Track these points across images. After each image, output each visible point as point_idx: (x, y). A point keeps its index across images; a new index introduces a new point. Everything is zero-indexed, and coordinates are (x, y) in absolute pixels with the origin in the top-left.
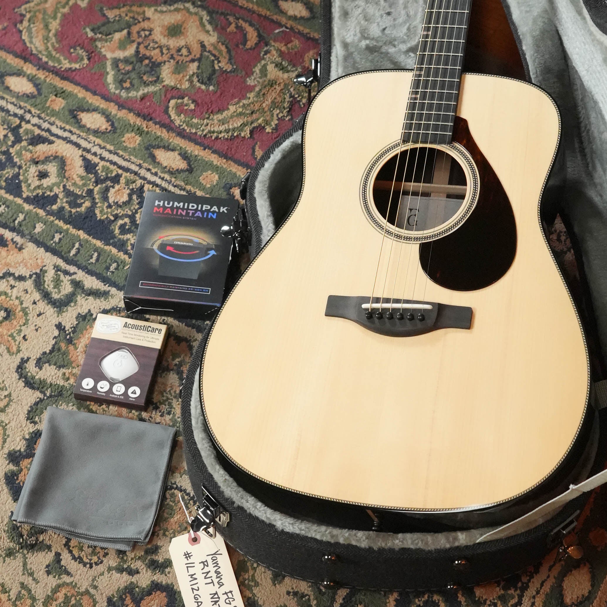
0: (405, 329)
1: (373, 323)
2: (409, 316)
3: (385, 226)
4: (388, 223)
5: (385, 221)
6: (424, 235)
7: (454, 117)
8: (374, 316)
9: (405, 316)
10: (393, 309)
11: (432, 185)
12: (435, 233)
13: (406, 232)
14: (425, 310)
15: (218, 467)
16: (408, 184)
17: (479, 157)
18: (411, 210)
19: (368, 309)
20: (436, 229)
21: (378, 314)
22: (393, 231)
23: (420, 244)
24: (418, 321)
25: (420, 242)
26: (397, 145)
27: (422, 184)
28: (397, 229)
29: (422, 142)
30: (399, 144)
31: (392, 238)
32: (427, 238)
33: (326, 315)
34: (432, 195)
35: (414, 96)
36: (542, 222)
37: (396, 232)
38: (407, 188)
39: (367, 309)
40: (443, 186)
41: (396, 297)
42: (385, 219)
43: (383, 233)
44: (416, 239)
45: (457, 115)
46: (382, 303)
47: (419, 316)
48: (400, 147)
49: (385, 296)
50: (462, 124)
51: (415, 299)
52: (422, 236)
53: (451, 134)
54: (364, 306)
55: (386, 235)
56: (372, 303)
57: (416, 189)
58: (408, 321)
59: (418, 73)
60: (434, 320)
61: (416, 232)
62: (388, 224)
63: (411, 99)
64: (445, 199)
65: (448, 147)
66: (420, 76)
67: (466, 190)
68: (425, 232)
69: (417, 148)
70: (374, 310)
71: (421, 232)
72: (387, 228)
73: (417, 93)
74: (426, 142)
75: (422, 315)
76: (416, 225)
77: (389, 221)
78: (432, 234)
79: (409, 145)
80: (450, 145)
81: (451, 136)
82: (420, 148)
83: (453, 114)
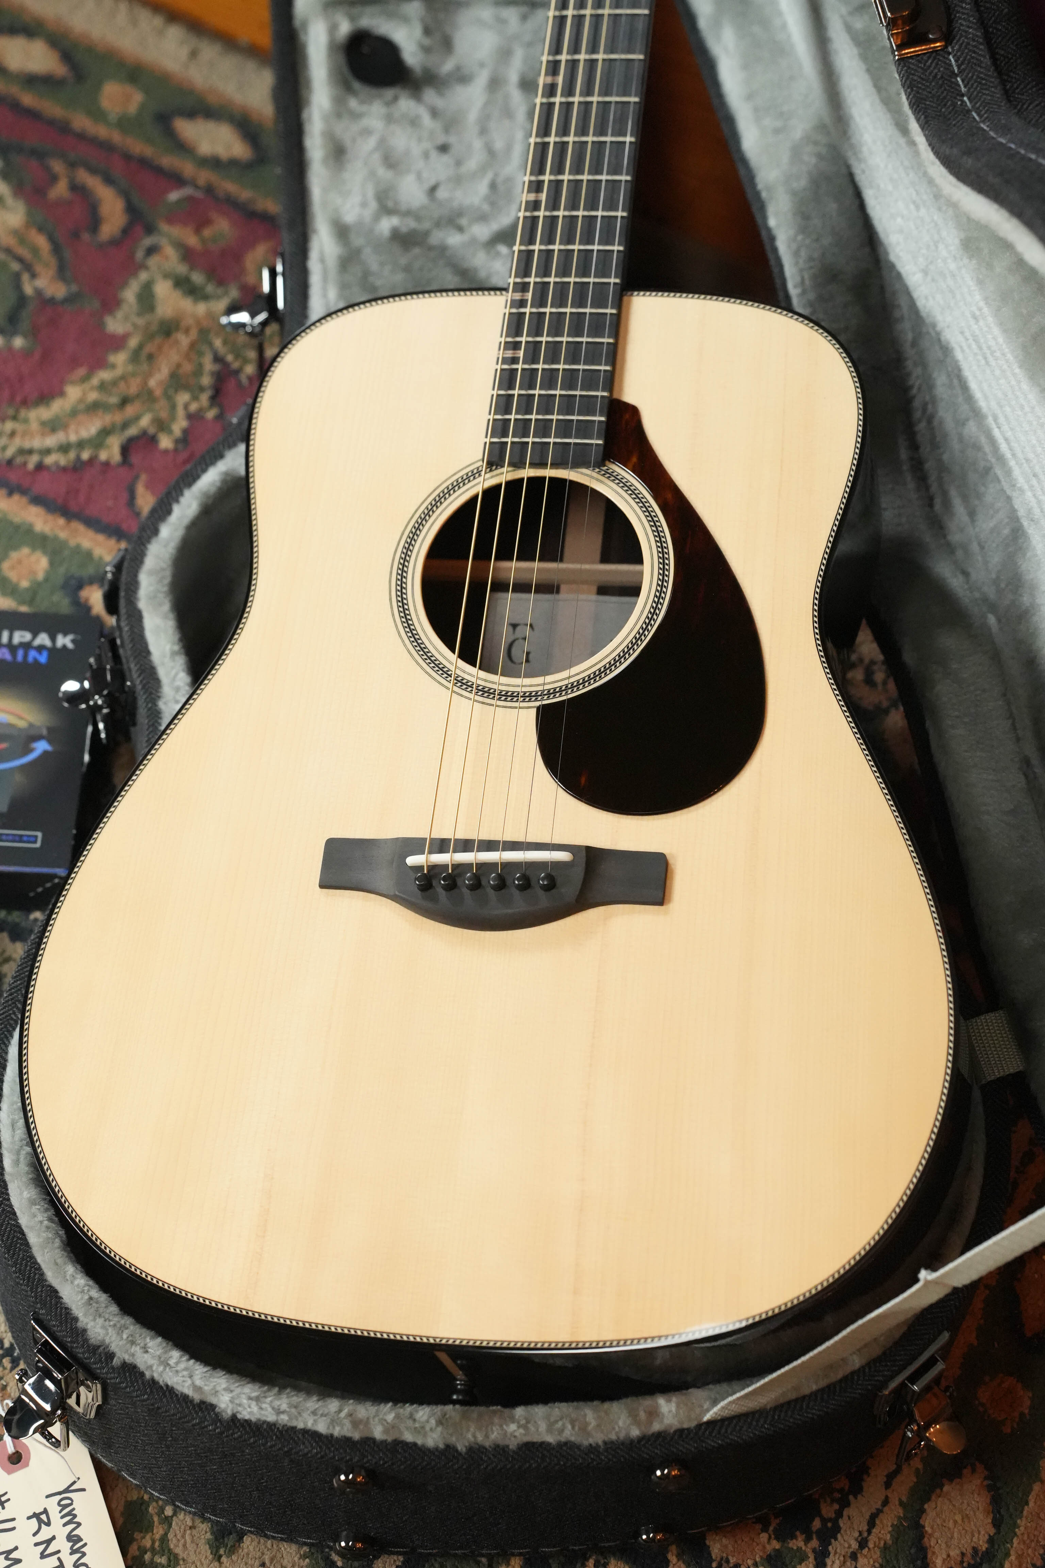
0: (510, 911)
1: (434, 899)
2: (518, 879)
3: (452, 668)
4: (459, 660)
5: (453, 657)
6: (547, 687)
7: (606, 401)
8: (434, 883)
9: (509, 882)
10: (482, 866)
11: (562, 566)
12: (572, 680)
13: (504, 680)
14: (557, 865)
15: (70, 1269)
16: (505, 564)
17: (669, 496)
18: (514, 626)
19: (420, 868)
20: (575, 670)
21: (444, 879)
22: (473, 680)
23: (538, 708)
24: (541, 893)
25: (538, 704)
26: (475, 474)
27: (536, 565)
28: (482, 674)
29: (533, 465)
30: (479, 472)
31: (471, 696)
32: (555, 692)
33: (322, 886)
34: (563, 587)
35: (509, 354)
36: (824, 644)
37: (480, 682)
38: (502, 576)
39: (418, 868)
40: (587, 567)
41: (485, 836)
42: (454, 652)
43: (450, 685)
44: (529, 696)
45: (615, 396)
46: (455, 851)
47: (543, 879)
48: (481, 479)
49: (460, 835)
50: (627, 416)
51: (531, 839)
52: (540, 688)
53: (600, 442)
54: (411, 860)
55: (456, 689)
56: (430, 852)
57: (524, 577)
58: (516, 893)
59: (518, 296)
60: (579, 887)
61: (527, 681)
62: (461, 664)
63: (505, 361)
64: (594, 597)
65: (595, 475)
66: (522, 303)
67: (641, 573)
68: (549, 678)
69: (523, 479)
70: (433, 868)
71: (539, 680)
72: (458, 672)
73: (516, 346)
74: (542, 465)
75: (550, 878)
76: (527, 661)
77: (462, 656)
78: (566, 682)
79: (503, 473)
80: (599, 468)
81: (602, 448)
82: (529, 479)
83: (605, 394)
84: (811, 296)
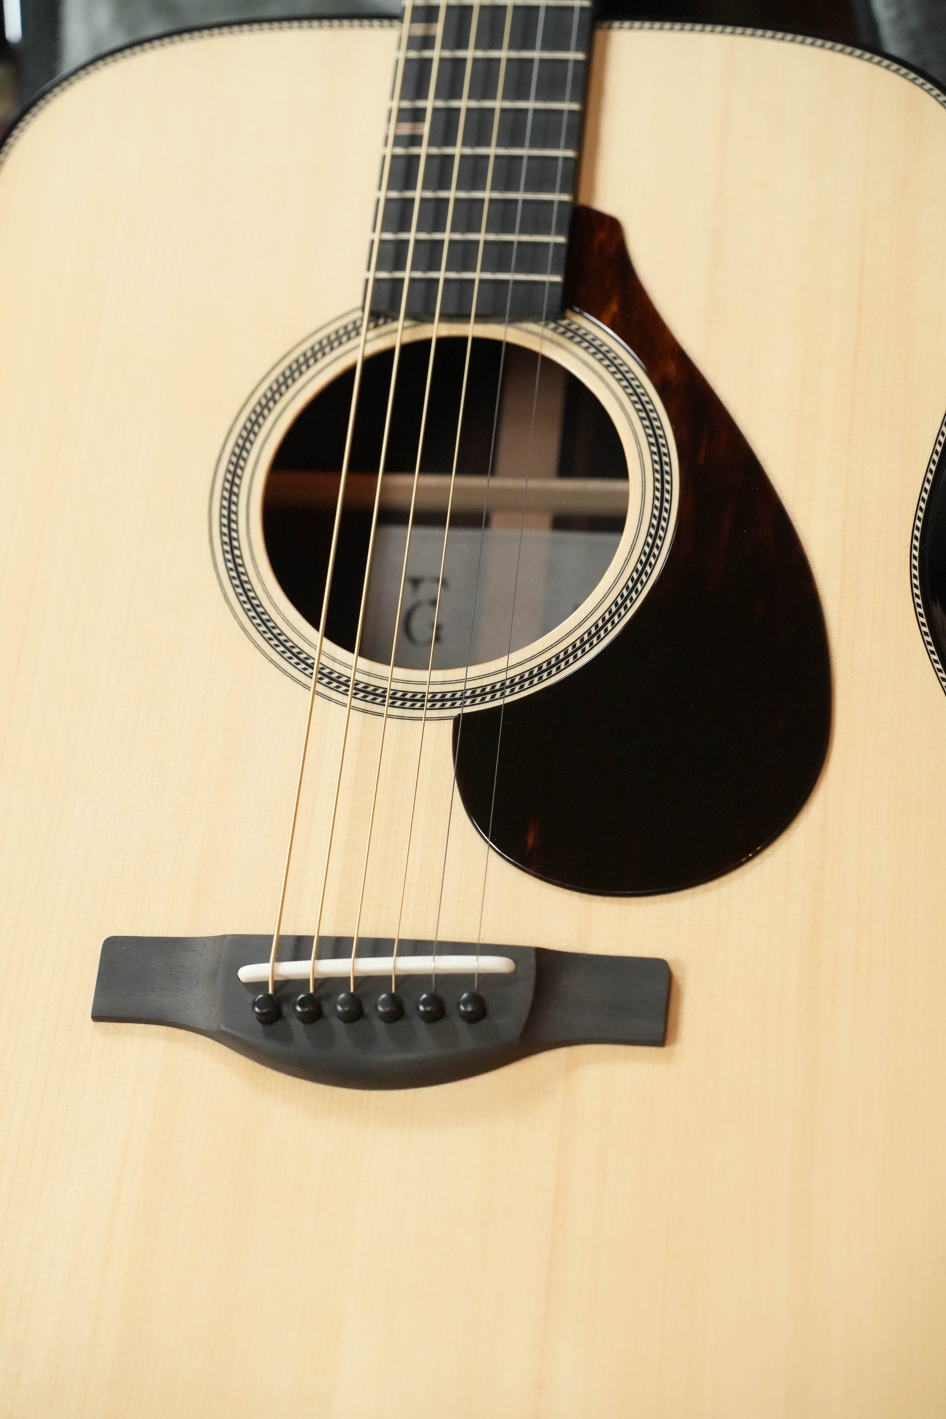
0: (410, 1056)
1: (286, 1037)
2: (425, 1003)
3: (315, 654)
4: (326, 642)
5: (315, 636)
6: (471, 685)
7: (568, 210)
8: (285, 1010)
9: (408, 1007)
10: (364, 981)
11: (496, 482)
12: (511, 673)
13: (400, 673)
14: (488, 978)
16: (400, 480)
17: (672, 368)
18: (415, 582)
19: (260, 986)
20: (516, 657)
21: (302, 1003)
22: (350, 673)
23: (456, 720)
24: (460, 1024)
25: (455, 712)
26: (351, 331)
27: (452, 481)
28: (364, 664)
29: (447, 317)
30: (357, 329)
31: (346, 699)
32: (483, 693)
33: (98, 1017)
34: (497, 519)
35: (406, 129)
37: (360, 677)
38: (396, 499)
39: (259, 986)
40: (534, 484)
41: (369, 931)
42: (316, 626)
43: (311, 683)
44: (440, 700)
45: (583, 201)
46: (319, 957)
47: (465, 1003)
48: (361, 340)
49: (330, 930)
50: (602, 235)
51: (445, 936)
52: (460, 687)
53: (558, 279)
54: (248, 973)
55: (320, 688)
56: (279, 959)
57: (431, 502)
58: (420, 1024)
59: (419, 29)
60: (525, 1016)
61: (438, 675)
62: (329, 646)
63: (398, 141)
64: (546, 534)
65: (548, 333)
66: (427, 42)
67: (625, 496)
68: (474, 671)
69: (428, 341)
70: (284, 985)
71: (459, 673)
72: (324, 660)
73: (416, 115)
74: (461, 316)
75: (476, 999)
76: (438, 639)
77: (329, 634)
78: (502, 677)
79: (396, 331)
80: (555, 322)
81: (559, 290)
82: (440, 341)
83: (566, 197)
84: (914, 21)
